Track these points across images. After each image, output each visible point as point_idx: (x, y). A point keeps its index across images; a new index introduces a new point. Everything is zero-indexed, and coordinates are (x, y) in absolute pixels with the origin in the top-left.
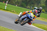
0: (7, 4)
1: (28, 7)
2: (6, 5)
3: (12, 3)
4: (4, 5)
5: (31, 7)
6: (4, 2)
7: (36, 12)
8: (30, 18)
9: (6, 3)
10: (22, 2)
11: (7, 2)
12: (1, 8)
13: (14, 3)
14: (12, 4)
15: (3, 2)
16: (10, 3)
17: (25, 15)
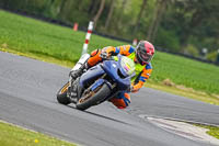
0: (88, 36)
1: (190, 48)
2: (87, 42)
3: (116, 29)
4: (77, 42)
5: (205, 50)
6: (76, 26)
7: (146, 52)
8: (118, 77)
9: (87, 31)
10: (162, 24)
11: (91, 27)
12: (63, 53)
13: (125, 30)
14: (114, 34)
15: (72, 27)
16: (103, 29)
17: (98, 66)
